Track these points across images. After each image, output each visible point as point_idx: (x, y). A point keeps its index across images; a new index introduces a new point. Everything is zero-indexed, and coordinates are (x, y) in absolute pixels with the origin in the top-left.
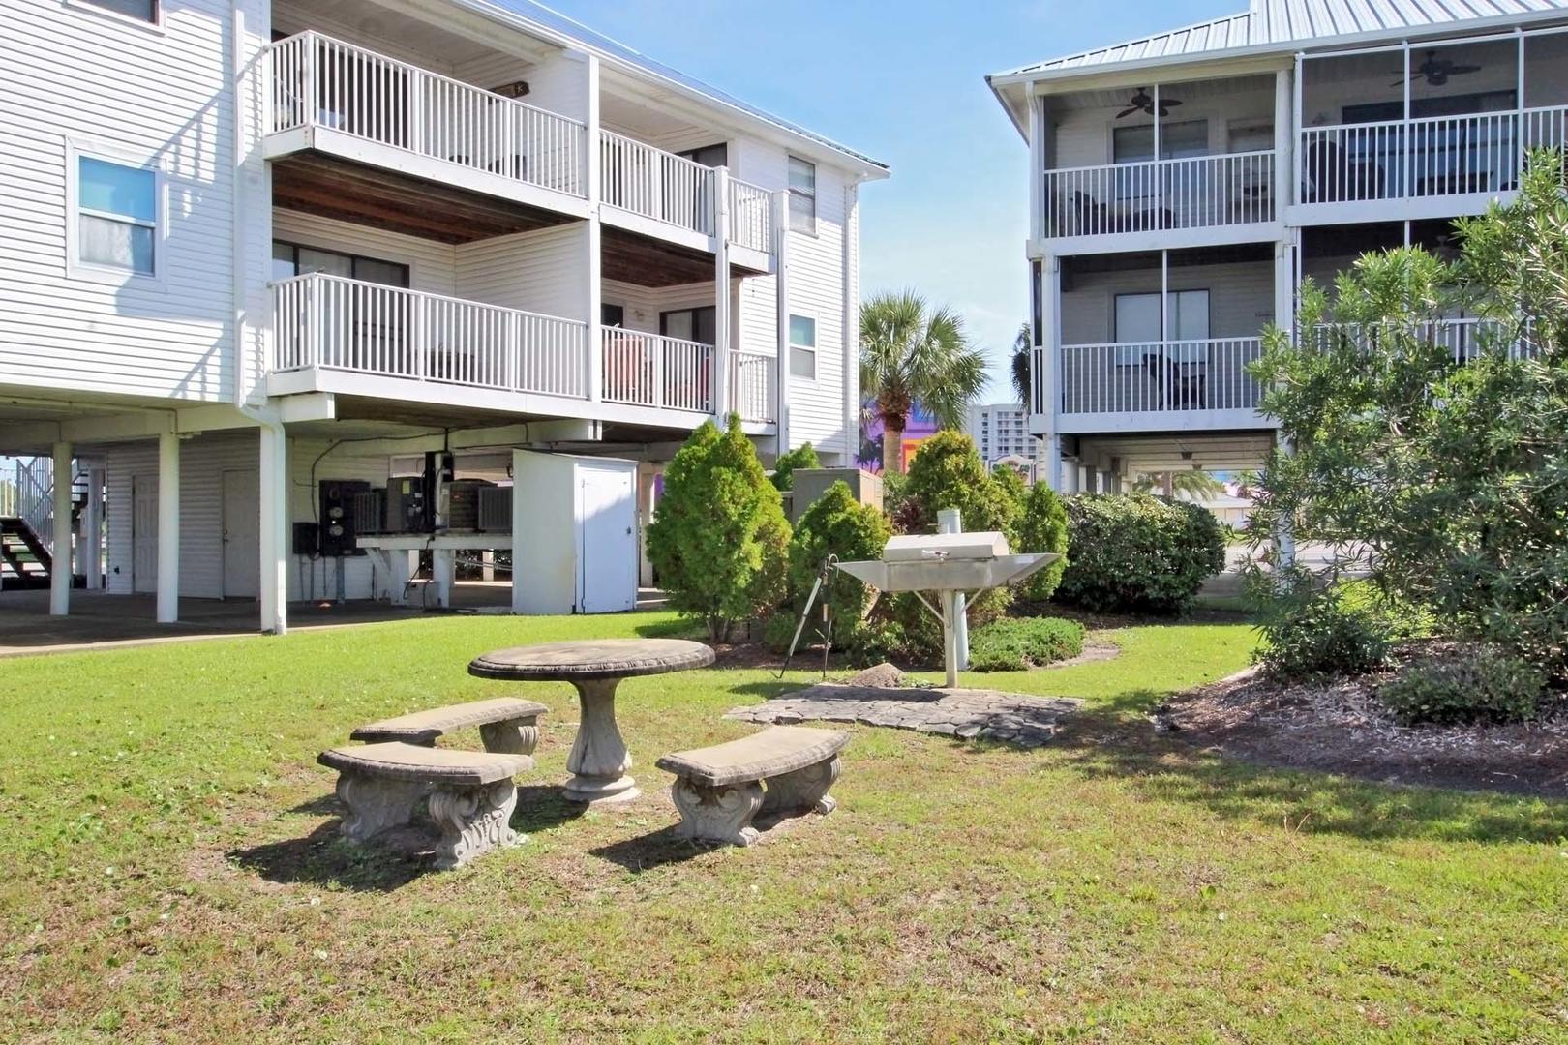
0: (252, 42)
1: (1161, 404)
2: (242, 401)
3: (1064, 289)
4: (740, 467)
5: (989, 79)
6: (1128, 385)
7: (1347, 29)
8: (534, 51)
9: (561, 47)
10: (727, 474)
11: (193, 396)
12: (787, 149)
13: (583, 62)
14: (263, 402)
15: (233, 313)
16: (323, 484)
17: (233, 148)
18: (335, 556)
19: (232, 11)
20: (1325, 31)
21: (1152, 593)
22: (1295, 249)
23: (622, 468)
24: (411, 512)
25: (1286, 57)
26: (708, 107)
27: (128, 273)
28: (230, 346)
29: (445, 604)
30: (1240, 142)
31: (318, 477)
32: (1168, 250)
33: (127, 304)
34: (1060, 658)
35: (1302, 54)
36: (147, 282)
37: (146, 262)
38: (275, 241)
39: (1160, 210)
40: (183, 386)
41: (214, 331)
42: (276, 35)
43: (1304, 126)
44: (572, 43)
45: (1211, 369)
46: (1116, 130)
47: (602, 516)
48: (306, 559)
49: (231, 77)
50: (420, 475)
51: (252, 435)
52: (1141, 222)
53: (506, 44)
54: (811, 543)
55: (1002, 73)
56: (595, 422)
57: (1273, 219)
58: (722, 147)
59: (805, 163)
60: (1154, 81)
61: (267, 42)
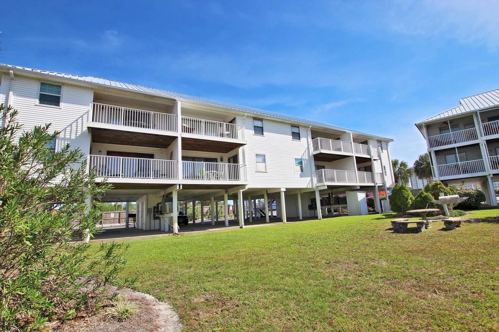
0: (310, 140)
1: (460, 173)
2: (314, 187)
3: (436, 155)
4: (405, 190)
5: (415, 124)
6: (453, 171)
7: (487, 106)
8: (341, 133)
9: (345, 132)
10: (404, 191)
11: (309, 187)
12: (377, 140)
13: (349, 134)
14: (316, 187)
15: (312, 176)
16: (311, 199)
17: (309, 154)
18: (314, 210)
19: (307, 137)
20: (482, 107)
21: (473, 205)
22: (485, 144)
23: (364, 192)
24: (327, 202)
25: (475, 112)
26: (365, 136)
27: (301, 172)
28: (312, 180)
29: (334, 216)
30: (466, 127)
31: (311, 198)
32: (457, 147)
33: (301, 176)
34: (463, 215)
35: (479, 112)
36: (303, 173)
37: (302, 170)
38: (315, 166)
39: (453, 140)
40: (307, 186)
41: (310, 178)
42: (312, 139)
43: (482, 123)
44: (347, 131)
45: (468, 166)
46: (440, 128)
47: (362, 200)
48: (310, 210)
49: (308, 145)
50: (328, 196)
51: (314, 192)
52: (450, 143)
53: (338, 133)
54: (420, 199)
55: (417, 123)
56: (358, 186)
57: (478, 139)
58: (367, 141)
59: (380, 141)
60: (448, 120)
61: (311, 139)
